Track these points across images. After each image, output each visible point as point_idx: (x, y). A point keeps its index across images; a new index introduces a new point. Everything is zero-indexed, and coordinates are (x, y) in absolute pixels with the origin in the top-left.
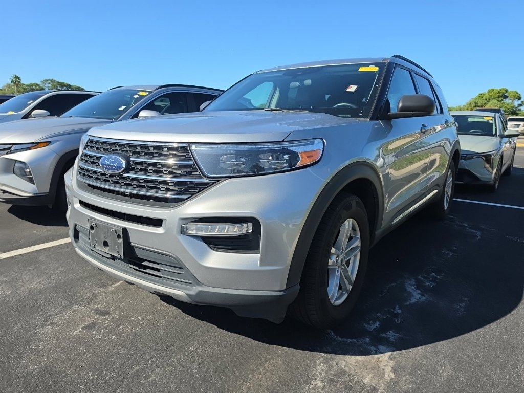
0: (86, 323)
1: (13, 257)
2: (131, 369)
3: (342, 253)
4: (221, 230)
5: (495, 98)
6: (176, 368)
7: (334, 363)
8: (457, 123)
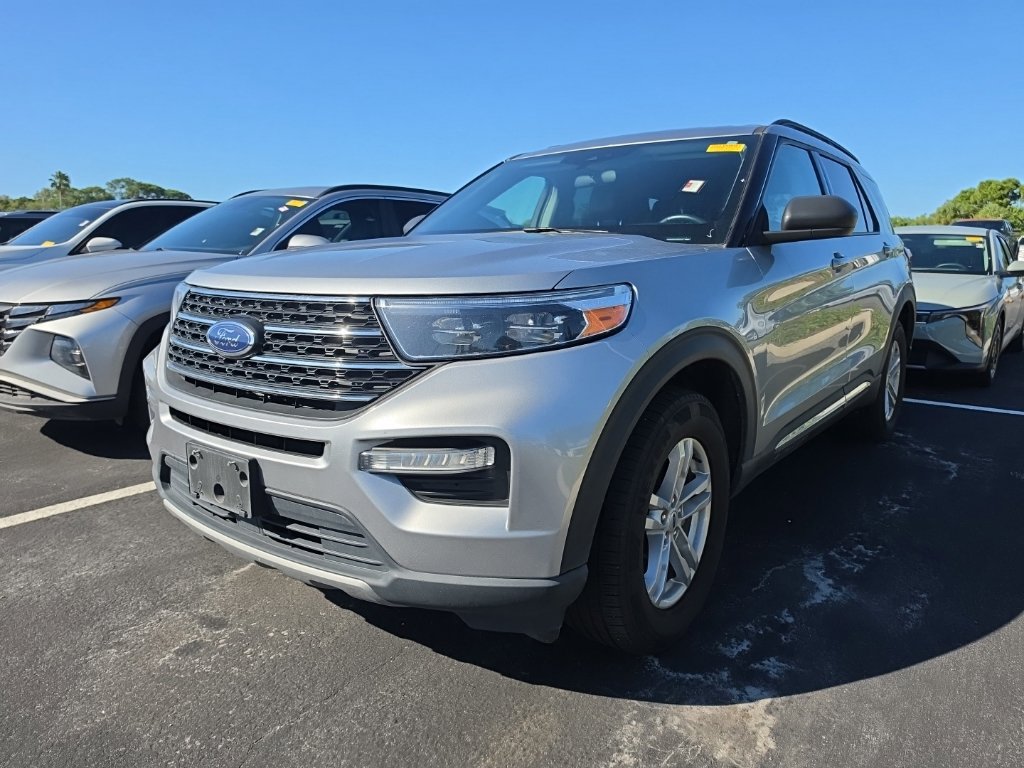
0: (183, 643)
1: (48, 518)
2: (265, 730)
3: (673, 506)
4: (435, 462)
5: (993, 200)
6: (350, 728)
7: (658, 721)
8: (908, 251)
